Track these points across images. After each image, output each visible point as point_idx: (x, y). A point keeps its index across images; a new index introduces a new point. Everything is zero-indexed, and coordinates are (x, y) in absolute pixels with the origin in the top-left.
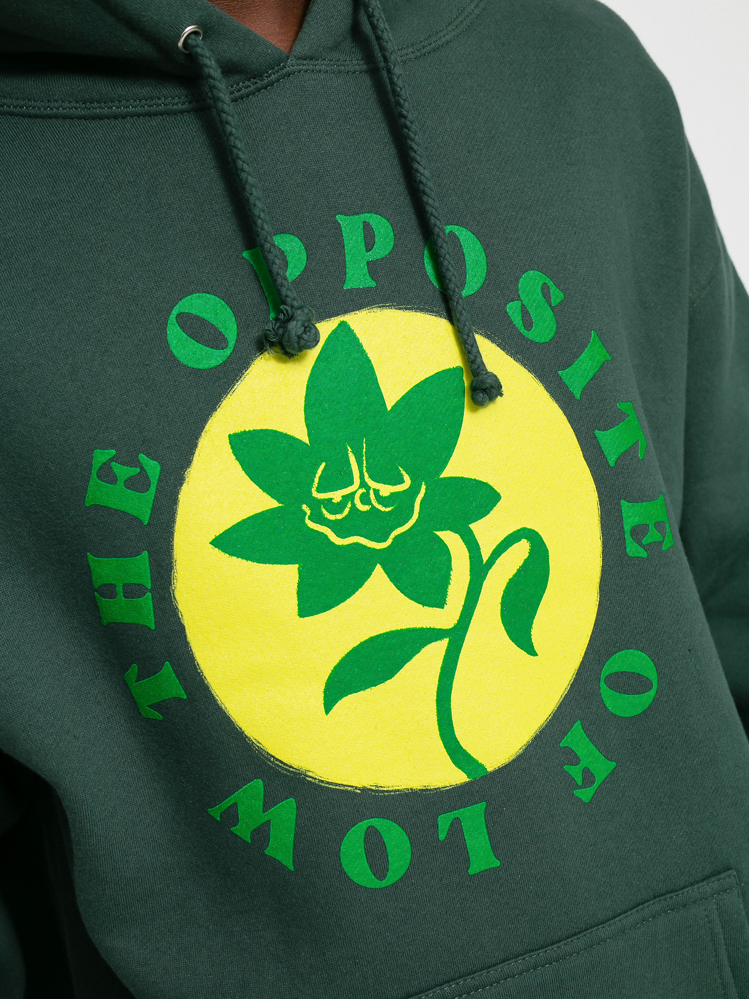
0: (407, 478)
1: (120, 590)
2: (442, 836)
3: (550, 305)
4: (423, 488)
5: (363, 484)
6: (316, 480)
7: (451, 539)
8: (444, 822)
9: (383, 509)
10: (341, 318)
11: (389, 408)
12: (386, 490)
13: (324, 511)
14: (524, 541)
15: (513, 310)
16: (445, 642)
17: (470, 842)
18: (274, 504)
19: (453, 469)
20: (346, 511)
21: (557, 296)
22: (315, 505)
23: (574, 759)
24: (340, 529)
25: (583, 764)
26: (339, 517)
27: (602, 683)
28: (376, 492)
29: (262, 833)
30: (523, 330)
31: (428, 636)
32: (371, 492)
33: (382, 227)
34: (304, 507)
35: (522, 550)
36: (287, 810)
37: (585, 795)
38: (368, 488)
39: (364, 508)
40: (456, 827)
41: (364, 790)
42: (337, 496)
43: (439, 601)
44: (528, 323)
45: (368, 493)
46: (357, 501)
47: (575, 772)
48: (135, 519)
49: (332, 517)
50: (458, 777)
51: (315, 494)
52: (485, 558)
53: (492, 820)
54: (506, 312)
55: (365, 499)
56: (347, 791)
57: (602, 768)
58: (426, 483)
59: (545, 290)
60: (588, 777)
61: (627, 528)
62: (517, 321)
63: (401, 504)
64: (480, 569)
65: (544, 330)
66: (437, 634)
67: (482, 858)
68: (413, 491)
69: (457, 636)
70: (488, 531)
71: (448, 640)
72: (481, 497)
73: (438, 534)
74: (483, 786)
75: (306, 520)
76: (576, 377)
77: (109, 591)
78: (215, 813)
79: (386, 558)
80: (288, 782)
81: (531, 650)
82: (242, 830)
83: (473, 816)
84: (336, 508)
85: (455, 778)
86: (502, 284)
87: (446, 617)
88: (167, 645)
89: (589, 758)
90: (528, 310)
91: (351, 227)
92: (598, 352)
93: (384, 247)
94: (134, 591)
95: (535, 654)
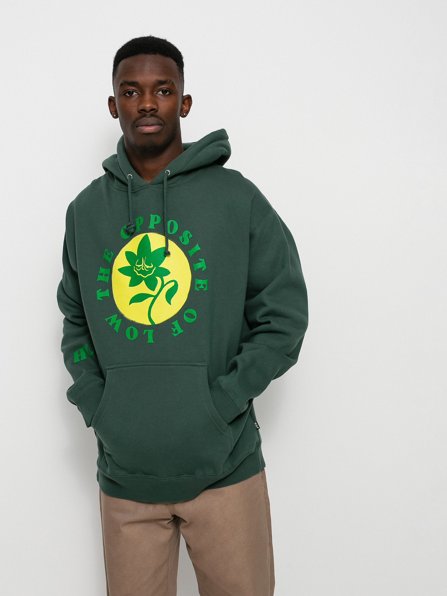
0: (152, 265)
1: (104, 274)
2: (144, 334)
3: (189, 238)
5: (144, 265)
6: (137, 262)
7: (158, 279)
8: (145, 331)
9: (146, 270)
10: (146, 233)
11: (152, 252)
12: (148, 267)
14: (173, 282)
15: (181, 238)
17: (149, 336)
18: (130, 265)
19: (162, 266)
21: (191, 236)
22: (136, 267)
23: (174, 327)
24: (139, 272)
25: (176, 329)
26: (139, 270)
27: (184, 314)
28: (146, 267)
29: (114, 325)
30: (182, 242)
31: (150, 296)
34: (134, 267)
35: (172, 284)
36: (119, 321)
37: (175, 335)
38: (144, 266)
39: (143, 269)
40: (147, 333)
41: (132, 321)
42: (139, 266)
43: (153, 290)
44: (183, 241)
46: (142, 268)
47: (174, 330)
48: (109, 262)
49: (138, 270)
50: (150, 324)
51: (136, 265)
52: (164, 284)
53: (154, 334)
54: (179, 238)
55: (144, 268)
56: (129, 320)
57: (180, 331)
58: (156, 267)
59: (188, 235)
60: (176, 331)
61: (196, 284)
62: (181, 240)
63: (150, 270)
64: (163, 286)
65: (186, 242)
66: (151, 296)
67: (150, 340)
68: (153, 268)
69: (155, 297)
70: (166, 279)
71: (153, 297)
72: (166, 272)
73: (156, 277)
74: (154, 327)
75: (134, 269)
76: (191, 252)
77: (102, 274)
78: (106, 320)
79: (145, 279)
80: (121, 316)
81: (170, 304)
82: (111, 324)
83: (151, 332)
84: (139, 268)
85: (149, 323)
86: (180, 232)
87: (154, 293)
88: (108, 286)
89: (178, 328)
90: (184, 238)
91: (153, 217)
92: (197, 248)
93: (158, 222)
94: (106, 275)
95: (171, 305)
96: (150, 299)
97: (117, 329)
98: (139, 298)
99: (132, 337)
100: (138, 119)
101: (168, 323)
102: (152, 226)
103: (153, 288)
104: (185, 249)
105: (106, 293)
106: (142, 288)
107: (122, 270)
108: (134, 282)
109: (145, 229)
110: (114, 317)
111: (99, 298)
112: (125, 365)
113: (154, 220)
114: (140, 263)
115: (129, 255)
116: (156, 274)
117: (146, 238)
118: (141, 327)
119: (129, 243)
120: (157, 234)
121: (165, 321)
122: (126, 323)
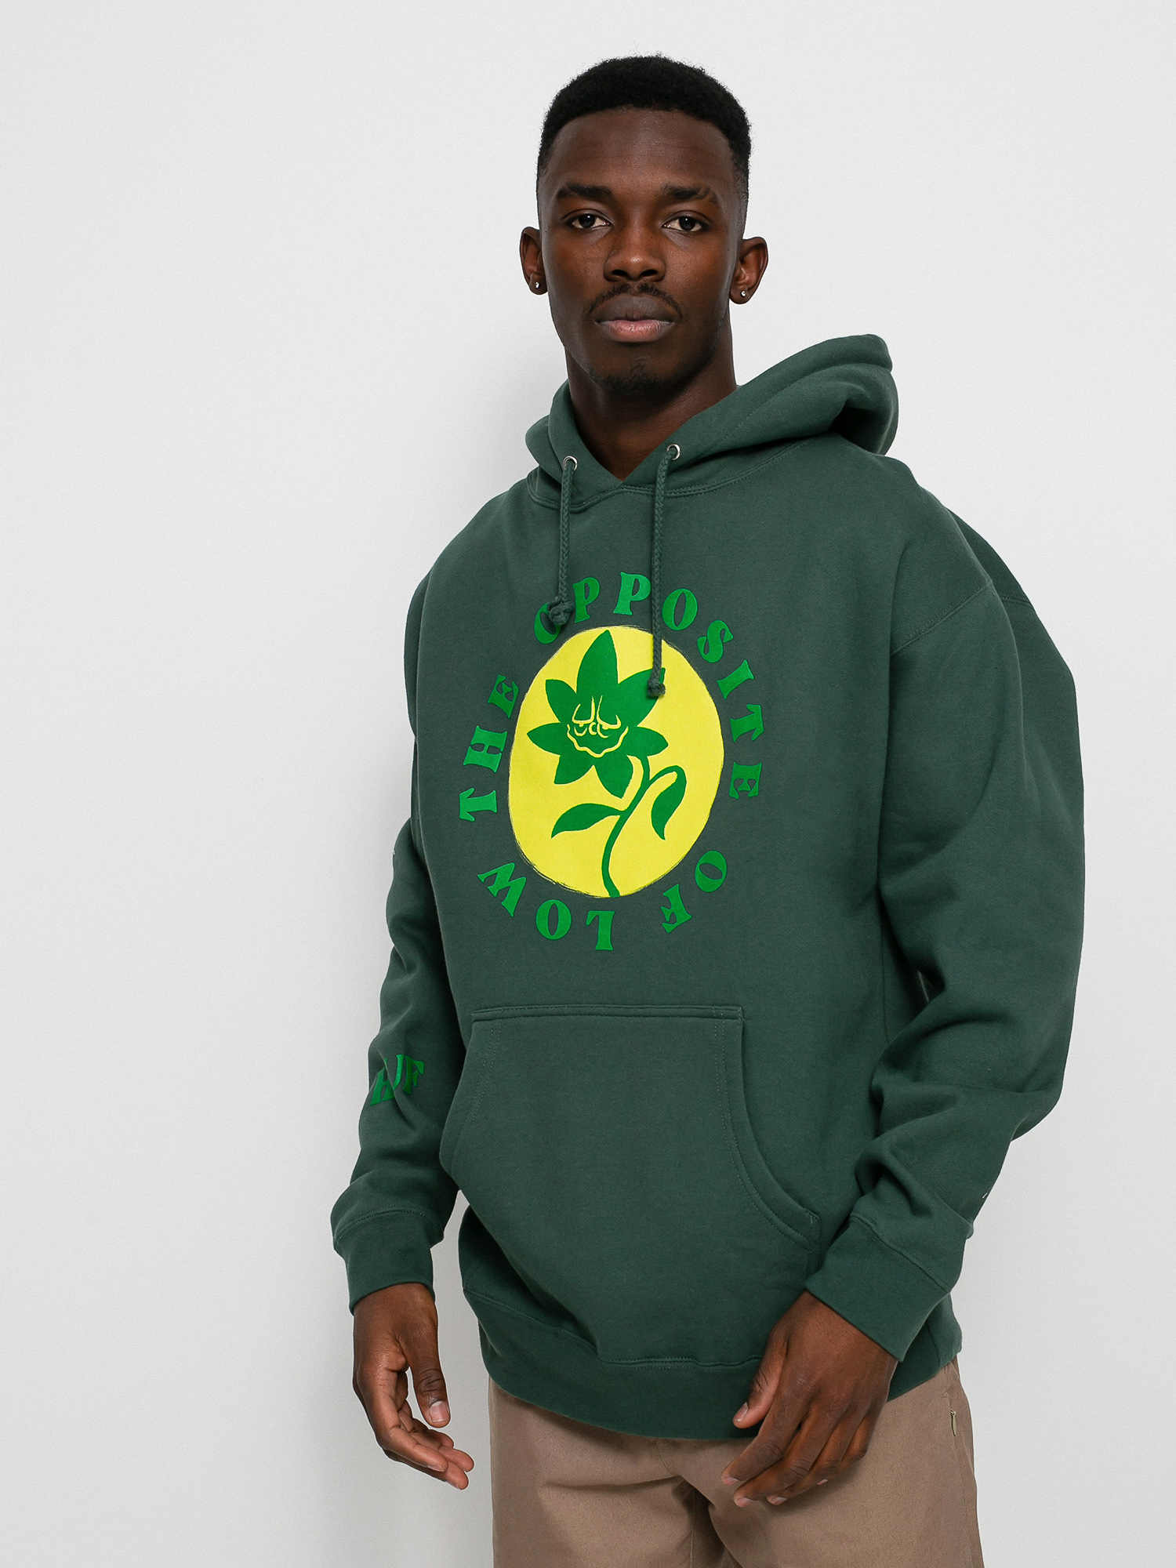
0: (619, 722)
1: (487, 748)
2: (588, 923)
3: (722, 640)
4: (627, 730)
5: (595, 720)
6: (575, 713)
7: (635, 761)
8: (591, 915)
9: (603, 736)
10: (607, 628)
11: (619, 682)
12: (606, 726)
13: (575, 730)
14: (674, 773)
15: (701, 641)
16: (616, 818)
17: (600, 931)
18: (556, 720)
19: (646, 723)
20: (584, 733)
21: (729, 636)
22: (573, 725)
23: (668, 905)
24: (581, 742)
25: (673, 909)
26: (581, 735)
27: (698, 868)
28: (601, 726)
29: (504, 892)
30: (703, 654)
32: (598, 725)
33: (644, 581)
34: (568, 726)
35: (672, 777)
36: (521, 882)
37: (669, 927)
38: (597, 723)
39: (593, 733)
40: (596, 919)
41: (557, 884)
42: (581, 723)
43: (619, 793)
44: (706, 651)
45: (596, 726)
46: (591, 728)
47: (667, 913)
48: (505, 714)
49: (578, 734)
50: (605, 894)
51: (574, 720)
52: (651, 778)
53: (615, 921)
54: (697, 642)
55: (594, 729)
56: (548, 881)
57: (683, 916)
58: (629, 729)
59: (723, 633)
60: (673, 916)
61: (732, 779)
62: (702, 648)
63: (613, 735)
64: (647, 783)
65: (715, 655)
66: (613, 812)
67: (604, 942)
68: (621, 730)
69: (625, 815)
70: (657, 762)
71: (619, 817)
72: (658, 743)
73: (629, 757)
74: (615, 903)
75: (568, 733)
76: (728, 684)
77: (479, 747)
78: (482, 877)
79: (598, 763)
80: (525, 868)
81: (662, 836)
82: (494, 889)
83: (606, 917)
84: (580, 730)
85: (603, 893)
86: (701, 625)
87: (621, 804)
88: (498, 782)
89: (677, 909)
90: (710, 642)
91: (627, 580)
92: (744, 673)
93: (643, 594)
94: (493, 750)
95: (664, 839)
96: (610, 822)
97: (510, 904)
98: (579, 818)
99: (552, 931)
100: (604, 297)
101: (654, 892)
102: (623, 607)
103: (618, 790)
104: (711, 676)
105: (489, 802)
106: (590, 788)
107: (538, 736)
108: (568, 772)
109: (604, 615)
110: (505, 871)
111: (464, 815)
112: (528, 1011)
113: (633, 587)
114: (584, 714)
115: (555, 689)
116: (628, 748)
117: (606, 639)
118: (579, 902)
119: (556, 656)
120: (637, 630)
121: (645, 888)
122: (540, 888)
